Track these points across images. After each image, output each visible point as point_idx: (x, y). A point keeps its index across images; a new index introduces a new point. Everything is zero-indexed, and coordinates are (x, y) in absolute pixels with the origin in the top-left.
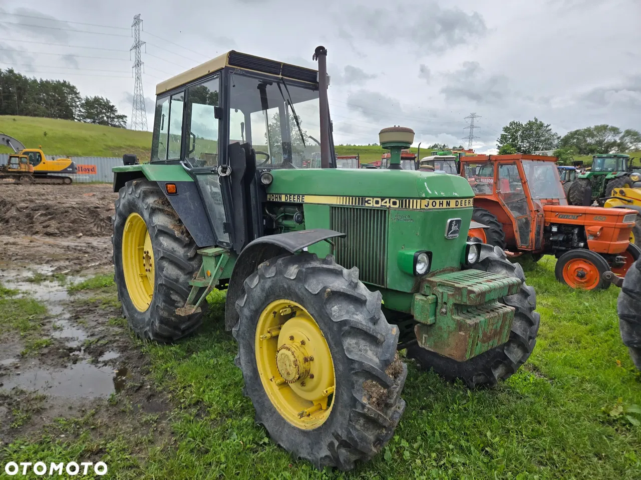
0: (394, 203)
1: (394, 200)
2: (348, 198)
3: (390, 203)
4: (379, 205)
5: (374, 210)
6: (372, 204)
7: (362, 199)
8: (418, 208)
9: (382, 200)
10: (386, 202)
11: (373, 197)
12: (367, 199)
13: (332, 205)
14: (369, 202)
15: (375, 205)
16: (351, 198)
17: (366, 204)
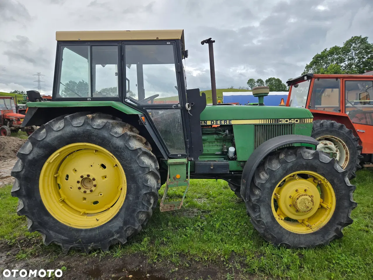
0: (297, 121)
1: (297, 119)
2: (267, 120)
3: (294, 121)
4: (288, 122)
5: (285, 125)
6: (284, 122)
7: (278, 120)
8: (309, 122)
9: (290, 120)
10: (292, 121)
11: (284, 119)
12: (280, 120)
13: (256, 124)
14: (282, 121)
15: (285, 122)
16: (269, 120)
17: (280, 122)
